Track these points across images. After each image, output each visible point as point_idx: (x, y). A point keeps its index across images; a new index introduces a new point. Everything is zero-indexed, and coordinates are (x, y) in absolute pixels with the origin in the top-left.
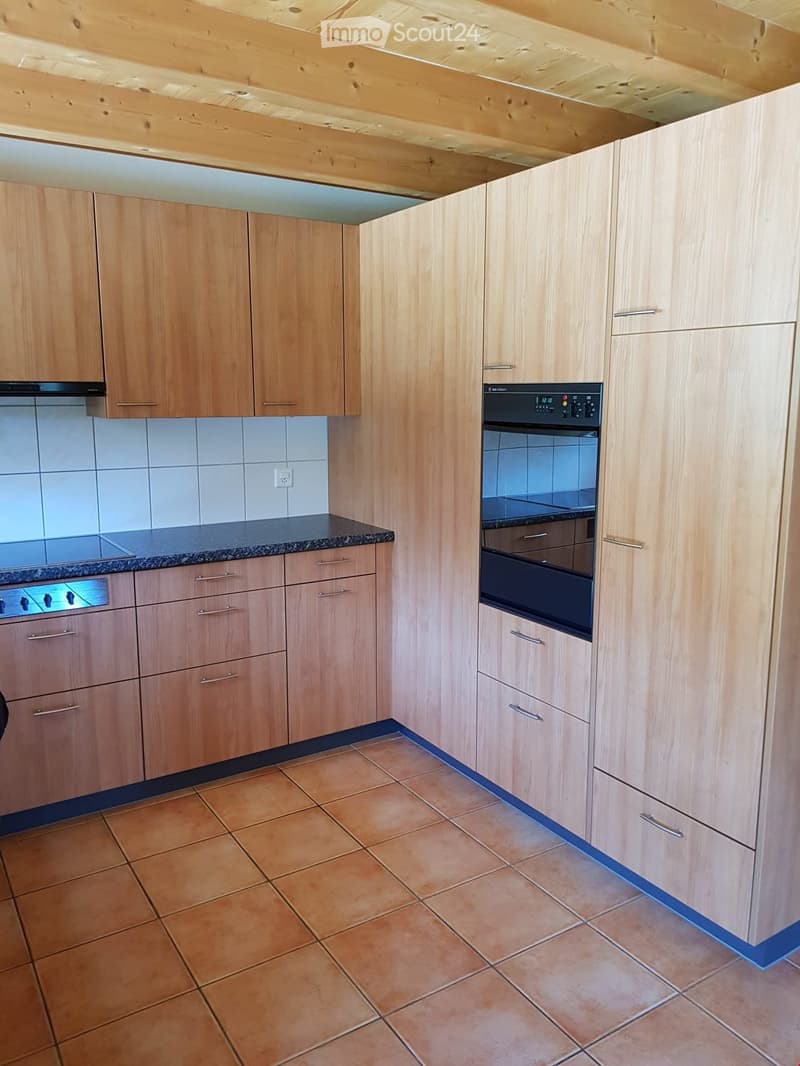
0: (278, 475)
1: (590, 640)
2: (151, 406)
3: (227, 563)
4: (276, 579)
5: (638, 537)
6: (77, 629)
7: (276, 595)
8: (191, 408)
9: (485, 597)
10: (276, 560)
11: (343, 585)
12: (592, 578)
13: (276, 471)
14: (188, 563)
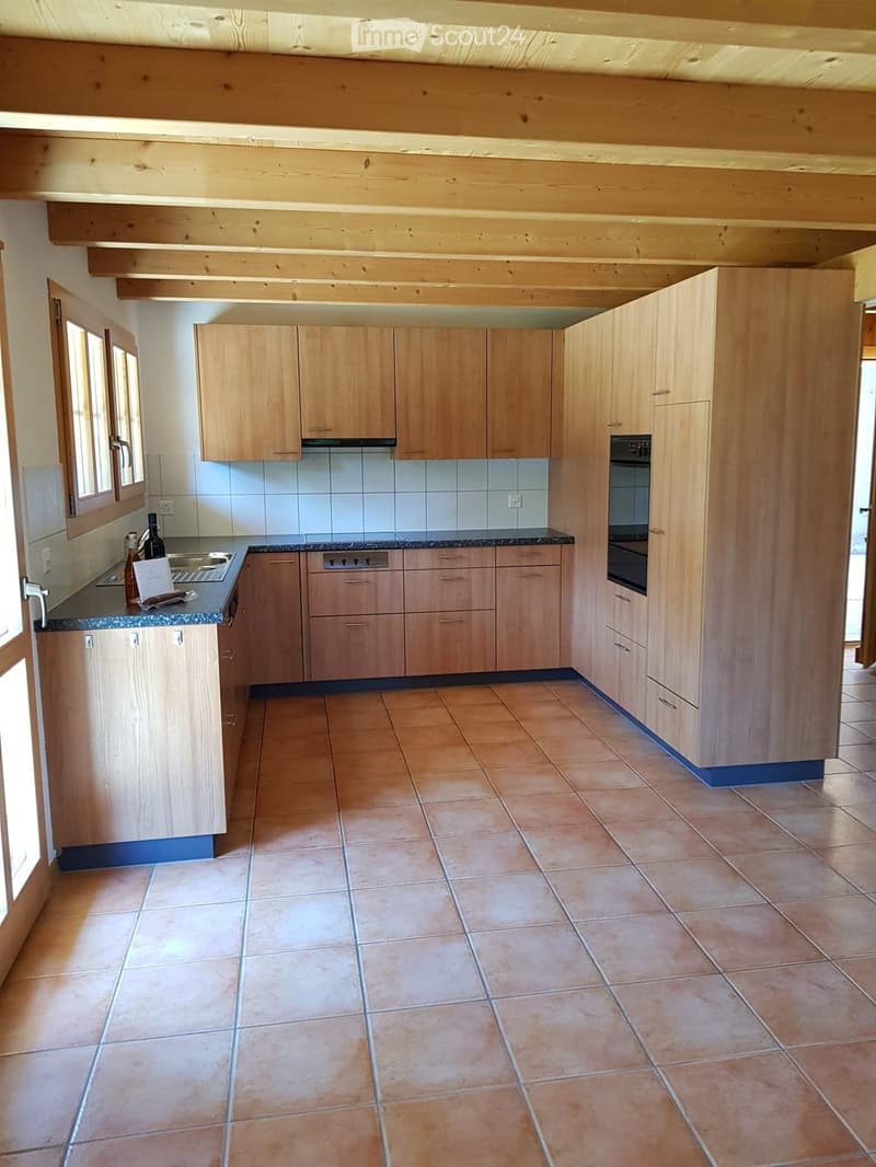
0: (511, 499)
1: (645, 595)
2: (422, 452)
3: (459, 550)
4: (490, 563)
5: (663, 529)
6: (372, 580)
7: (490, 572)
8: (446, 453)
9: (612, 576)
10: (490, 550)
11: (537, 570)
12: (647, 556)
13: (510, 497)
14: (433, 547)
